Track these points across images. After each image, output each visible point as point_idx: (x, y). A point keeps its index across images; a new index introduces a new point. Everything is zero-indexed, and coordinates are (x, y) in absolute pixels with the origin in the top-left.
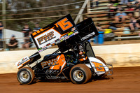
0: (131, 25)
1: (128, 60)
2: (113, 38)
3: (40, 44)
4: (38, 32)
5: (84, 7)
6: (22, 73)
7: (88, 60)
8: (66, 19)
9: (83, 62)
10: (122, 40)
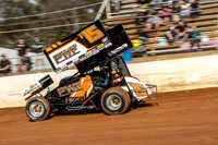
0: (168, 33)
1: (167, 82)
2: (144, 52)
3: (58, 63)
4: (54, 46)
5: (101, 10)
6: (33, 106)
7: (124, 80)
8: (94, 27)
9: (118, 84)
10: (157, 54)
